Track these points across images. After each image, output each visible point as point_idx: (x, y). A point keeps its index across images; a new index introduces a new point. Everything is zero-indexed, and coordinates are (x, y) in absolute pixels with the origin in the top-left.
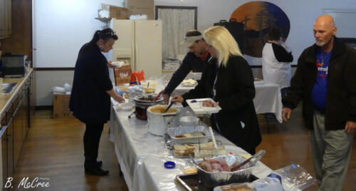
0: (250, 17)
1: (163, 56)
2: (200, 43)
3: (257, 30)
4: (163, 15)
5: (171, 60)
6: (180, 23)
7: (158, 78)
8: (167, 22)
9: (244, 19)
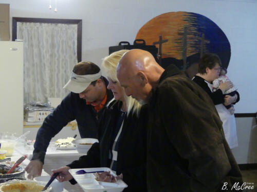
0: (168, 37)
1: (25, 100)
2: (97, 84)
3: (179, 58)
4: (25, 33)
5: (39, 106)
6: (53, 46)
7: (17, 136)
8: (32, 45)
9: (158, 40)
